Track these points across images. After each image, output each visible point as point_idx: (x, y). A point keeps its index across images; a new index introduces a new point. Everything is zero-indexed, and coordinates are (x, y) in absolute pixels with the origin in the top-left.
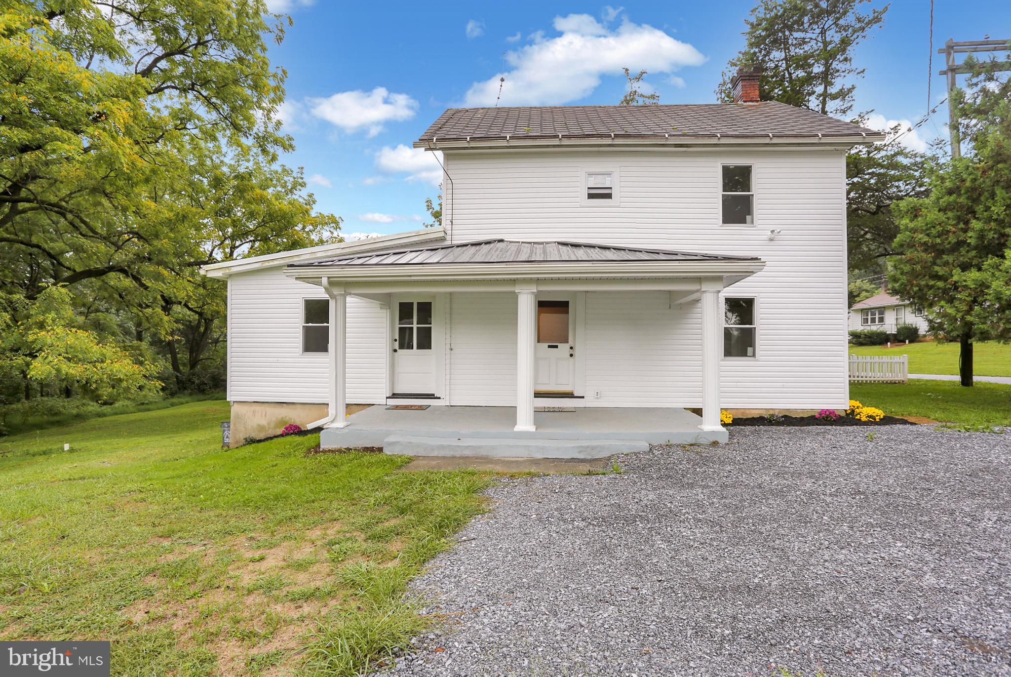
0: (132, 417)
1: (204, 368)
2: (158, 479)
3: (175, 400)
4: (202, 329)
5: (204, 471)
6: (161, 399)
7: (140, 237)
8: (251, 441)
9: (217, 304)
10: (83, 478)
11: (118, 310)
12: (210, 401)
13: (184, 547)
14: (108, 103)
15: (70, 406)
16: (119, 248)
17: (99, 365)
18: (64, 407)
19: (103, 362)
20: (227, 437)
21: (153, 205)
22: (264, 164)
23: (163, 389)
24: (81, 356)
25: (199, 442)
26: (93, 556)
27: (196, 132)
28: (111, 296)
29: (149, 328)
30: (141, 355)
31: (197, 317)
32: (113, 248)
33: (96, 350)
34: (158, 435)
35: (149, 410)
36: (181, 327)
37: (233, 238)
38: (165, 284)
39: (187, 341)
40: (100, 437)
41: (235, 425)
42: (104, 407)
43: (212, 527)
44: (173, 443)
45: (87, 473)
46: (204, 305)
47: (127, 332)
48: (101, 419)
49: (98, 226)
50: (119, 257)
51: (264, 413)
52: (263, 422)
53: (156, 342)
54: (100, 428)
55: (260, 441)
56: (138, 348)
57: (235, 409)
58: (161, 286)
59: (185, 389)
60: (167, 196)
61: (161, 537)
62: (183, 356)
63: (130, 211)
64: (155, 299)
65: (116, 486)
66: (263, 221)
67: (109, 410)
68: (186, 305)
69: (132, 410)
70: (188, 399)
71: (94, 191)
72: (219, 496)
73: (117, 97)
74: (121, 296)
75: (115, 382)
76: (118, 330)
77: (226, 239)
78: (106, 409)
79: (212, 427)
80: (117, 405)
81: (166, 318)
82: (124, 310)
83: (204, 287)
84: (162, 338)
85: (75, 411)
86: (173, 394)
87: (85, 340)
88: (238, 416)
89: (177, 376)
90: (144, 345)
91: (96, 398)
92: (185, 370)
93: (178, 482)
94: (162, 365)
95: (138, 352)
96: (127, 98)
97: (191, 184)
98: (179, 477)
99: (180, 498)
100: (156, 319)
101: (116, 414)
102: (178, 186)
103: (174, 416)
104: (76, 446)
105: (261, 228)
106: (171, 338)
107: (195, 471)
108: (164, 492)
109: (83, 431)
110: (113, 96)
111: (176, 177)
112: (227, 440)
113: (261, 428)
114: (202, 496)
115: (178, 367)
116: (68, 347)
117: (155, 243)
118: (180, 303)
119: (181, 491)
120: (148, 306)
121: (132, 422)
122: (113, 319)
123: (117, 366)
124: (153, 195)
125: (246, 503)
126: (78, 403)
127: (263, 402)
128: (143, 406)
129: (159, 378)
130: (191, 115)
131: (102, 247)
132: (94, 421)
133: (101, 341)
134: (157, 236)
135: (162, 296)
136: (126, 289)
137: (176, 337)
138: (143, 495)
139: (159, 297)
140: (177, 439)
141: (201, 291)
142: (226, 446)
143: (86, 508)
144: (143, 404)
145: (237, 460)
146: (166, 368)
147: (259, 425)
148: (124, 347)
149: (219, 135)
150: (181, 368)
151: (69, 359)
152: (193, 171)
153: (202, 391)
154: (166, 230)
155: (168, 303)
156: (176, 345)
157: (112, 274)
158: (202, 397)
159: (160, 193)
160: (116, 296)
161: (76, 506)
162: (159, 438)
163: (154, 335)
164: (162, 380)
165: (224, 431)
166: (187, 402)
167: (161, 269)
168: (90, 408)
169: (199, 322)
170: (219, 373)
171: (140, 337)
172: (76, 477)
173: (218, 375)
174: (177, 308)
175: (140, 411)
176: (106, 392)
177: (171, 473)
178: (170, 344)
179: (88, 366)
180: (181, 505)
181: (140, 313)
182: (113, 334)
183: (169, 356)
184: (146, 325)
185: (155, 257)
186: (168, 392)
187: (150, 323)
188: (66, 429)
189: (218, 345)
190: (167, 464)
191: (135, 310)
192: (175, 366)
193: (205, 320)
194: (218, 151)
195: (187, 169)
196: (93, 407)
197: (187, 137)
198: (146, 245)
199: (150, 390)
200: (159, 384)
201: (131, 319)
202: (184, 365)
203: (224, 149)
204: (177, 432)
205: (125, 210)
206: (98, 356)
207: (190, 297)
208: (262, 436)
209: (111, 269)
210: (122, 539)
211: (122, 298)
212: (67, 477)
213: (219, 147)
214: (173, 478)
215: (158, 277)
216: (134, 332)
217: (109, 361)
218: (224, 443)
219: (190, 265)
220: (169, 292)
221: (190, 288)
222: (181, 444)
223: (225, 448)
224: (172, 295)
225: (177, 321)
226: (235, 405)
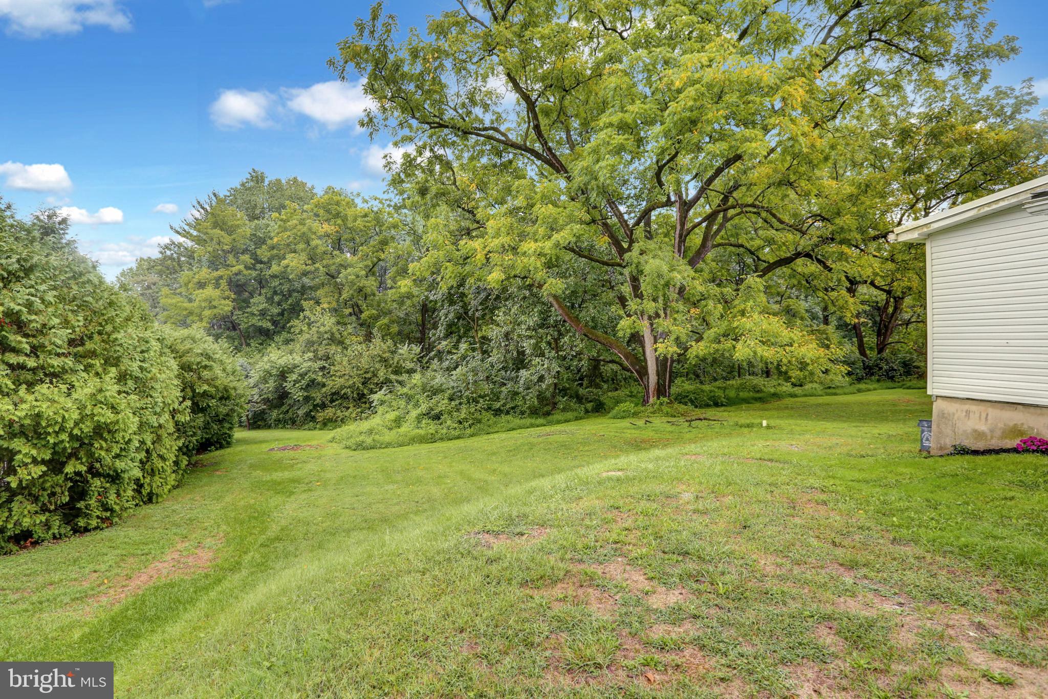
0: (820, 400)
1: (894, 353)
2: (841, 479)
3: (862, 386)
4: (891, 310)
5: (896, 481)
6: (847, 384)
7: (823, 219)
8: (963, 451)
9: (909, 279)
10: (771, 460)
11: (806, 297)
12: (901, 390)
13: (870, 596)
14: (787, 87)
15: (769, 385)
16: (804, 233)
17: (787, 348)
18: (764, 385)
19: (792, 346)
20: (927, 439)
21: (833, 183)
22: (967, 96)
23: (849, 374)
24: (773, 340)
25: (889, 436)
26: (767, 563)
27: (877, 90)
28: (799, 282)
29: (835, 312)
30: (827, 339)
31: (884, 296)
32: (799, 235)
33: (785, 334)
34: (845, 422)
35: (835, 394)
36: (867, 308)
37: (927, 197)
38: (848, 263)
39: (875, 323)
40: (792, 417)
41: (938, 426)
42: (796, 388)
43: (910, 576)
44: (860, 434)
45: (775, 456)
46: (893, 281)
47: (814, 317)
48: (792, 399)
49: (786, 218)
50: (805, 243)
51: (984, 416)
52: (983, 427)
53: (842, 326)
54: (792, 408)
55: (976, 453)
56: (824, 332)
57: (938, 406)
58: (847, 267)
59: (872, 374)
60: (848, 173)
61: (841, 565)
62: (870, 339)
63: (813, 194)
64: (839, 280)
65: (799, 478)
66: (970, 164)
67: (800, 391)
68: (872, 284)
69: (820, 393)
70: (876, 385)
71: (780, 184)
72: (919, 526)
73: (793, 78)
74: (807, 281)
75: (803, 366)
76: (806, 315)
77: (918, 200)
78: (797, 390)
79: (905, 420)
80: (806, 387)
81: (851, 300)
82: (812, 296)
83: (893, 261)
84: (848, 321)
85: (772, 390)
86: (859, 380)
87: (775, 325)
88: (943, 415)
89: (863, 361)
90: (831, 329)
91: (788, 379)
92: (872, 354)
93: (866, 490)
94: (849, 349)
95: (824, 336)
96: (804, 75)
97: (874, 151)
98: (867, 482)
99: (866, 512)
100: (841, 302)
101: (805, 395)
102: (859, 157)
103: (862, 403)
104: (773, 423)
105: (967, 176)
106: (857, 321)
107: (886, 478)
108: (847, 498)
109: (778, 409)
110: (790, 78)
111: (857, 148)
112: (926, 444)
113: (979, 435)
114: (895, 519)
115: (865, 351)
116: (763, 332)
117: (837, 221)
118: (866, 282)
119: (868, 503)
120: (833, 290)
121: (819, 405)
122: (802, 306)
123: (803, 350)
124: (835, 175)
125: (965, 551)
126: (775, 383)
127: (981, 401)
128: (830, 389)
129: (844, 362)
130: (869, 74)
131: (790, 237)
132: (789, 401)
133: (789, 325)
134: (838, 214)
135: (847, 277)
136: (812, 274)
137: (862, 320)
138: (824, 497)
139: (844, 278)
140: (864, 429)
141: (890, 266)
142: (925, 452)
143: (769, 496)
144: (830, 388)
145: (944, 476)
146: (852, 352)
147: (975, 431)
148: (812, 331)
149: (904, 83)
150: (868, 352)
151: (763, 343)
152: (876, 135)
153: (892, 378)
154: (848, 205)
155: (853, 284)
156: (862, 329)
157: (799, 261)
158: (890, 384)
159: (841, 172)
160: (804, 282)
161: (761, 493)
162: (845, 425)
163: (840, 318)
164: (848, 364)
165: (923, 432)
166: (875, 389)
167: (845, 249)
168: (784, 389)
169: (887, 302)
170: (911, 359)
171: (826, 321)
172: (766, 457)
173: (909, 360)
174: (862, 289)
175: (827, 394)
176: (795, 374)
177: (857, 475)
178: (855, 327)
179: (778, 349)
180: (868, 524)
181: (826, 297)
182: (802, 319)
183: (855, 339)
184: (832, 309)
185: (837, 237)
186: (854, 377)
187: (835, 306)
188: (766, 406)
189: (910, 326)
190: (853, 461)
191: (821, 294)
192: (862, 352)
193: (895, 298)
194: (904, 102)
195: (868, 135)
196: (787, 388)
197: (867, 100)
198: (829, 225)
199: (835, 374)
200: (844, 369)
201: (818, 304)
202: (871, 349)
203: (911, 97)
204: (864, 421)
205: (807, 194)
206: (787, 340)
207: (876, 274)
208: (980, 446)
209: (798, 255)
210: (798, 551)
211: (808, 285)
212: (758, 456)
213: (905, 97)
214: (859, 481)
215: (842, 257)
216: (821, 316)
217: (796, 345)
218: (922, 446)
219: (875, 238)
220: (853, 271)
221: (876, 264)
222: (869, 435)
223: (925, 454)
224: (856, 275)
225: (863, 303)
226: (939, 401)
